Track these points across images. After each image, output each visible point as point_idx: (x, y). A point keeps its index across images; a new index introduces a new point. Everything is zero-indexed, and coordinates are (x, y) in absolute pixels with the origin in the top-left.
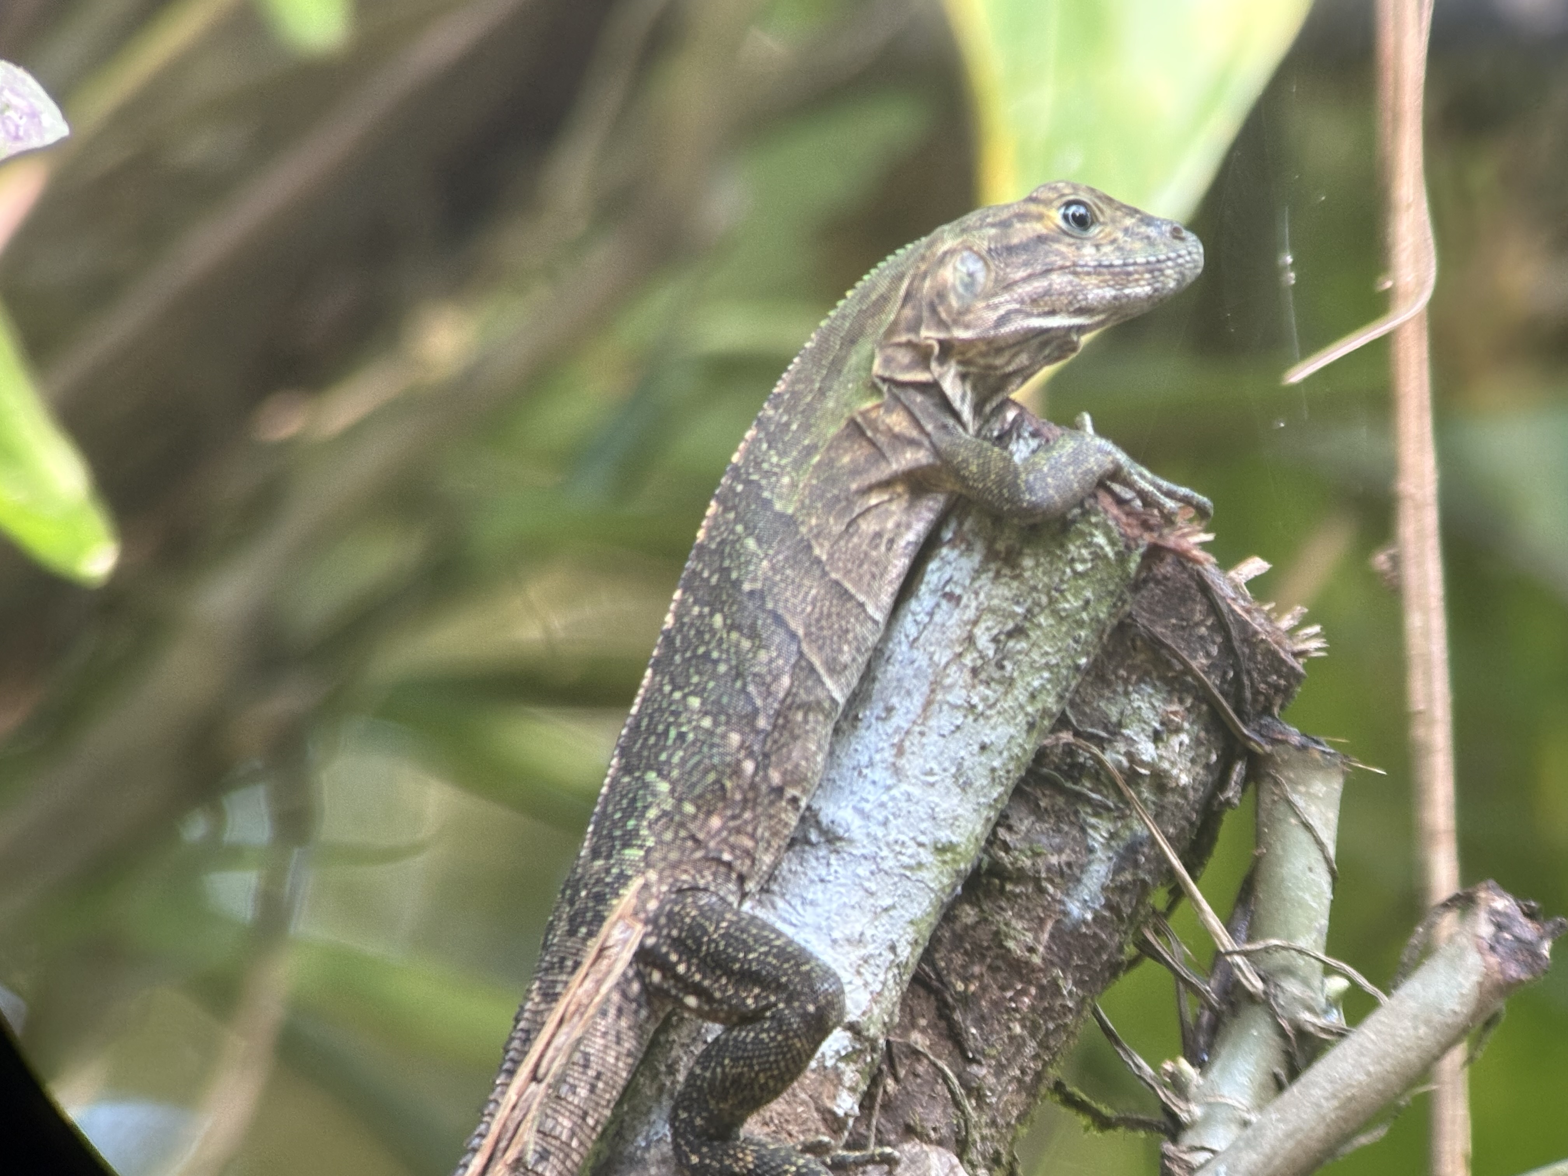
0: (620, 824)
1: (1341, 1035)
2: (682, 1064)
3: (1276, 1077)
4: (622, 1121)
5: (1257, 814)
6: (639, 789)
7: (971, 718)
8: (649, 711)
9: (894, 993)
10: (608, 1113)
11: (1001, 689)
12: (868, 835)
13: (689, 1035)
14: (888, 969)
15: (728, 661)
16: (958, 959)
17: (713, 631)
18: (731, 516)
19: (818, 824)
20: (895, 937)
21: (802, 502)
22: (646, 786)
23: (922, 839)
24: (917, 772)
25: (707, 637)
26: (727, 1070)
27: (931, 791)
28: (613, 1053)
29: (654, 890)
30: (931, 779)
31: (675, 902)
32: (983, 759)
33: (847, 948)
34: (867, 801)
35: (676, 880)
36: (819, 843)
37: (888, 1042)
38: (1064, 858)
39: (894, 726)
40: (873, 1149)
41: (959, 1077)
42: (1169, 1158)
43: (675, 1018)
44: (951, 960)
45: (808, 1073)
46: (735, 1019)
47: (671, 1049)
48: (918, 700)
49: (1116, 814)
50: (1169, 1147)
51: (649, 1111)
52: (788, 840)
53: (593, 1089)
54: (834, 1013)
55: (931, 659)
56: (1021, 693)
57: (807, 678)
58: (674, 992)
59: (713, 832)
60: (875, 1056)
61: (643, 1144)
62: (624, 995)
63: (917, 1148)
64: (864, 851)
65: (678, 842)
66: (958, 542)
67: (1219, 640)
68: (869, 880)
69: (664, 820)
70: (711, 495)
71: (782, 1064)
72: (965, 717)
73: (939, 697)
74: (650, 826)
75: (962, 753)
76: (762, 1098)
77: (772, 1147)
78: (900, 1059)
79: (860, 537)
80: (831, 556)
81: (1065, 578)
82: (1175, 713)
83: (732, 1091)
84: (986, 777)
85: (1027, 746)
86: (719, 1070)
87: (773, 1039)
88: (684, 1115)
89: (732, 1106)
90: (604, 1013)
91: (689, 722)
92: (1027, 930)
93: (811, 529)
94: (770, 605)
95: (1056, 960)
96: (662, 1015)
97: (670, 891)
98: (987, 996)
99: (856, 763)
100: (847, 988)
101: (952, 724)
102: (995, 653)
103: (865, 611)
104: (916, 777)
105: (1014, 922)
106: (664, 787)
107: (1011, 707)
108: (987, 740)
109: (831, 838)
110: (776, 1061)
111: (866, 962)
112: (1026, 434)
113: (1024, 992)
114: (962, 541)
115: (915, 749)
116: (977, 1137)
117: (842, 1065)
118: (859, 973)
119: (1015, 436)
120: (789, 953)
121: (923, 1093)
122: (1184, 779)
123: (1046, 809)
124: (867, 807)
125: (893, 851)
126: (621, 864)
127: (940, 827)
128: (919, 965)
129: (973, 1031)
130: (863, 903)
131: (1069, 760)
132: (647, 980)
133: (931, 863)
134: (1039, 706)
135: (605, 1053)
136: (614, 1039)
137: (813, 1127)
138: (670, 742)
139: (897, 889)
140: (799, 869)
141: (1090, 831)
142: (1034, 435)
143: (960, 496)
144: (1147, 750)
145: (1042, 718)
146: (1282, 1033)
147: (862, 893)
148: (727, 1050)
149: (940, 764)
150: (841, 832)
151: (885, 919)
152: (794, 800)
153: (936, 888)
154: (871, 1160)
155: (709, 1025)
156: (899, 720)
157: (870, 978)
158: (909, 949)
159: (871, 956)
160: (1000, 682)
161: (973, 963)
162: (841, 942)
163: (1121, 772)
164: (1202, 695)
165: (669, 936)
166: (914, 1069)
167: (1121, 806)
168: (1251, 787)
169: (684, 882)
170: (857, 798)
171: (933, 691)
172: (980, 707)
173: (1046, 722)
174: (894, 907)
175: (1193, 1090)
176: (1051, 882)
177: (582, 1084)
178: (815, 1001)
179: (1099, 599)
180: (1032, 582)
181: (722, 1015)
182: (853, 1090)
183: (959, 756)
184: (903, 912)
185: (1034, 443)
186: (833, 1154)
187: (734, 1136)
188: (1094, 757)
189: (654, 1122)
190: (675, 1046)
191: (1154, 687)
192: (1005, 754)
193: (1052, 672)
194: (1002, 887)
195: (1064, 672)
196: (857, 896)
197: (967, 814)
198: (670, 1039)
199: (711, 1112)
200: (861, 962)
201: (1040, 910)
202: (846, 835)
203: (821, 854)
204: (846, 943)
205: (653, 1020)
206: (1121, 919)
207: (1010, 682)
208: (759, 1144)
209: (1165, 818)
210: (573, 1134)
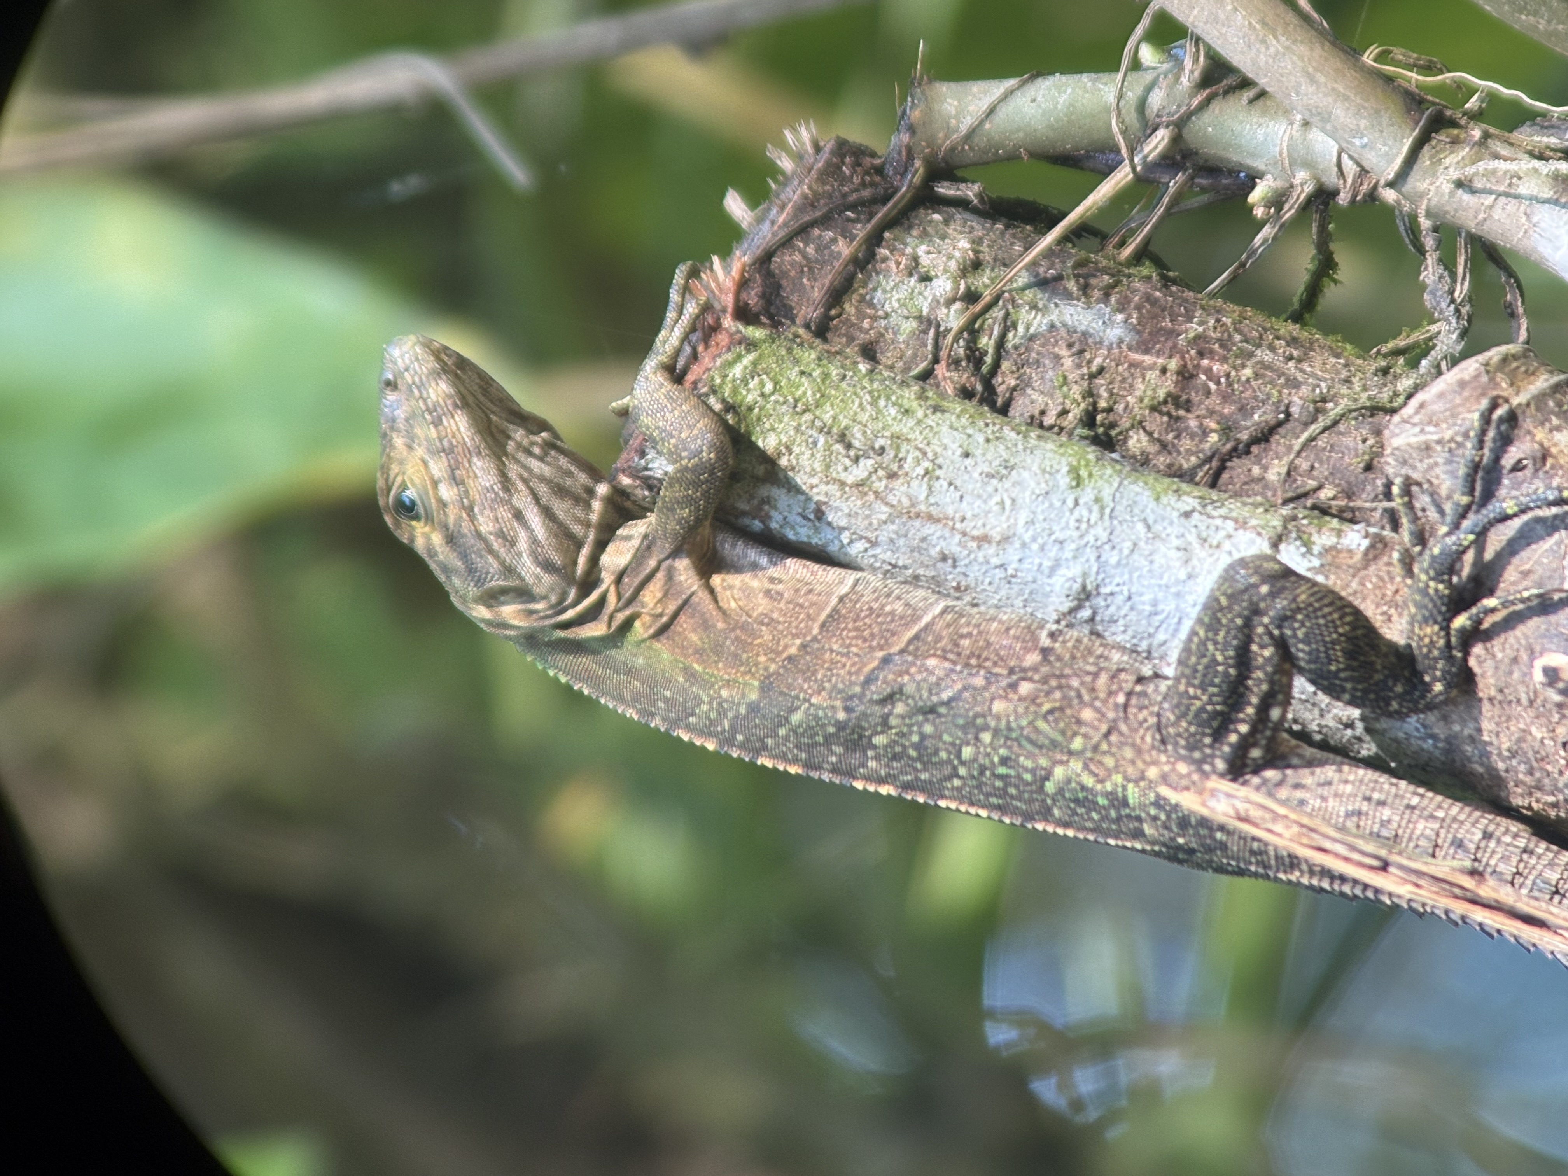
0: (1103, 812)
1: (1198, 40)
2: (1341, 714)
3: (1251, 102)
4: (1410, 766)
5: (987, 163)
6: (1064, 797)
7: (938, 472)
8: (982, 797)
9: (1232, 506)
10: (1403, 784)
11: (904, 447)
12: (1075, 558)
13: (1310, 711)
14: (1209, 516)
15: (920, 725)
16: (1186, 443)
17: (893, 743)
18: (770, 742)
19: (1072, 611)
20: (1175, 514)
21: (745, 673)
22: (1060, 791)
23: (1070, 503)
24: (1004, 518)
25: (898, 749)
26: (1341, 666)
27: (1020, 501)
28: (1341, 787)
29: (1167, 768)
30: (1008, 503)
31: (1176, 744)
32: (978, 452)
33: (1195, 562)
34: (1040, 565)
35: (1153, 747)
36: (1091, 607)
37: (1285, 502)
38: (1064, 352)
39: (959, 549)
40: (1397, 503)
41: (1306, 425)
42: (1354, 196)
43: (1296, 727)
44: (1188, 451)
45: (1330, 583)
46: (1287, 666)
47: (1326, 726)
48: (930, 529)
49: (1010, 307)
50: (1343, 199)
51: (1396, 740)
52: (1094, 637)
53: (1382, 803)
54: (1265, 565)
55: (885, 522)
56: (905, 425)
57: (925, 643)
58: (1268, 733)
59: (1098, 716)
60: (1300, 516)
61: (1430, 741)
62: (1280, 784)
63: (1390, 460)
64: (1093, 559)
65: (1114, 750)
66: (763, 514)
67: (816, 232)
68: (1121, 550)
69: (1092, 767)
70: (752, 764)
71: (1326, 610)
72: (938, 478)
73: (923, 507)
74: (1102, 781)
75: (976, 475)
76: (1364, 627)
77: (1413, 610)
78: (1297, 488)
79: (772, 611)
80: (795, 636)
81: (781, 399)
82: (898, 264)
83: (1362, 658)
84: (996, 447)
85: (958, 410)
86: (1342, 675)
87: (1303, 624)
88: (1395, 705)
89: (1377, 656)
90: (1302, 802)
91: (988, 755)
92: (1144, 379)
93: (773, 660)
94: (858, 689)
95: (1170, 344)
96: (1294, 742)
97: (1166, 751)
98: (1218, 408)
99: (1003, 582)
100: (1237, 556)
101: (947, 491)
102: (869, 458)
103: (847, 595)
104: (1008, 518)
105: (1138, 393)
106: (1059, 772)
107: (921, 433)
108: (959, 452)
109: (1085, 596)
110: (1324, 617)
111: (1205, 540)
112: (643, 462)
113: (1208, 371)
114: (761, 510)
115: (980, 523)
116: (1364, 395)
117: (1316, 549)
118: (1218, 546)
119: (647, 473)
120: (1211, 619)
121: (1329, 458)
122: (964, 244)
123: (1017, 379)
124: (1047, 564)
125: (1087, 531)
126: (1145, 805)
127: (1056, 486)
128: (1197, 484)
129: (1256, 417)
130: (1147, 553)
131: (964, 363)
132: (1260, 762)
133: (1094, 488)
134: (915, 404)
135: (1342, 796)
136: (1326, 788)
137: (1385, 568)
138: (1012, 772)
139: (1125, 521)
140: (1121, 622)
141: (1032, 330)
142: (643, 454)
143: (716, 519)
144: (942, 286)
145: (927, 398)
146: (1207, 102)
147: (1136, 556)
148: (1321, 669)
149: (990, 496)
150: (1077, 586)
151: (1158, 528)
152: (1052, 635)
153: (1118, 480)
154: (1410, 506)
155: (1296, 692)
156: (953, 546)
157: (1222, 534)
158: (1185, 498)
159: (1199, 536)
160: (898, 448)
161: (1187, 428)
162: (1190, 569)
163: (968, 308)
164: (875, 240)
165: (1211, 746)
166: (1305, 471)
167: (1001, 303)
168: (959, 173)
169: (1154, 738)
170: (1039, 577)
171: (918, 515)
172: (927, 464)
173: (930, 394)
174: (1145, 520)
175: (1280, 184)
176: (1090, 362)
177: (1378, 814)
178: (1256, 586)
179: (797, 362)
180: (792, 433)
181: (1285, 680)
182: (1339, 533)
183: (979, 478)
184: (1148, 511)
185: (651, 454)
186: (1408, 545)
187: (1408, 650)
188: (956, 340)
189: (1406, 733)
190: (1323, 723)
191: (875, 289)
192: (970, 431)
193: (879, 397)
194: (1104, 410)
195: (876, 385)
196: (1138, 560)
197: (1038, 461)
198: (1317, 729)
199: (1387, 677)
200: (1207, 545)
201: (1120, 368)
202: (1079, 580)
203: (1103, 604)
204: (1190, 564)
205: (1299, 751)
206: (1117, 283)
207: (896, 437)
208: (1411, 624)
209: (1006, 255)
210: (1432, 817)
